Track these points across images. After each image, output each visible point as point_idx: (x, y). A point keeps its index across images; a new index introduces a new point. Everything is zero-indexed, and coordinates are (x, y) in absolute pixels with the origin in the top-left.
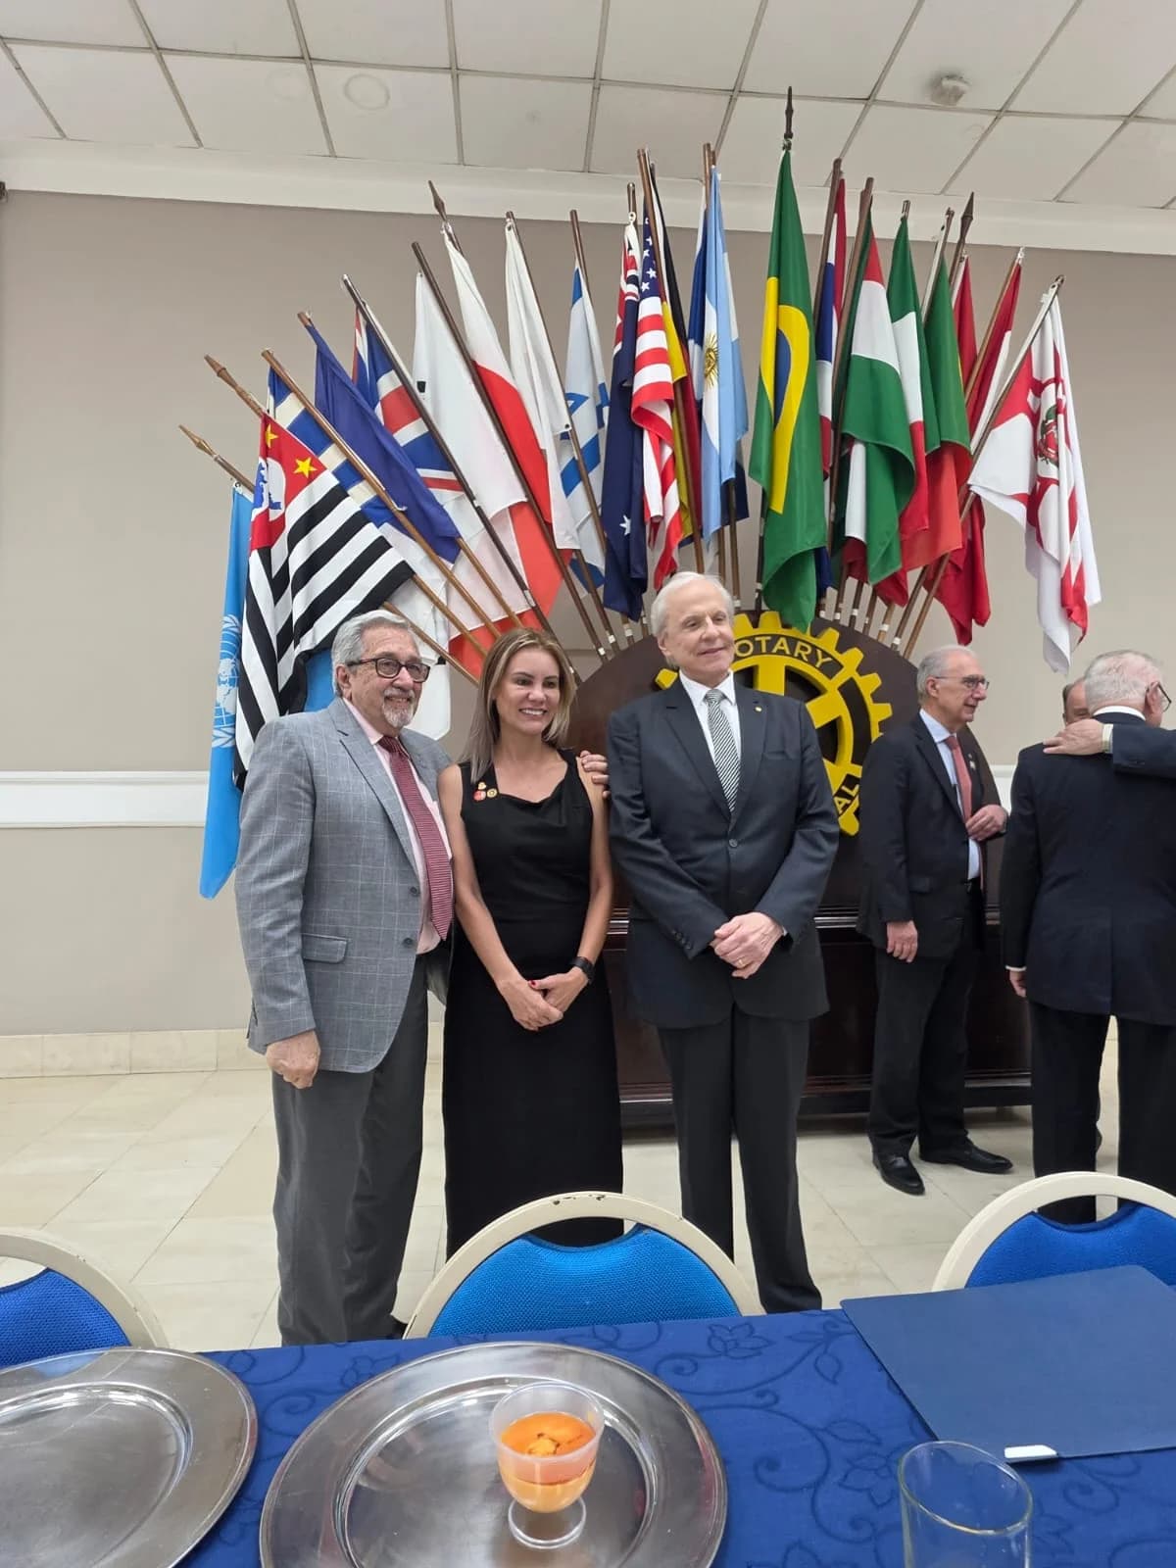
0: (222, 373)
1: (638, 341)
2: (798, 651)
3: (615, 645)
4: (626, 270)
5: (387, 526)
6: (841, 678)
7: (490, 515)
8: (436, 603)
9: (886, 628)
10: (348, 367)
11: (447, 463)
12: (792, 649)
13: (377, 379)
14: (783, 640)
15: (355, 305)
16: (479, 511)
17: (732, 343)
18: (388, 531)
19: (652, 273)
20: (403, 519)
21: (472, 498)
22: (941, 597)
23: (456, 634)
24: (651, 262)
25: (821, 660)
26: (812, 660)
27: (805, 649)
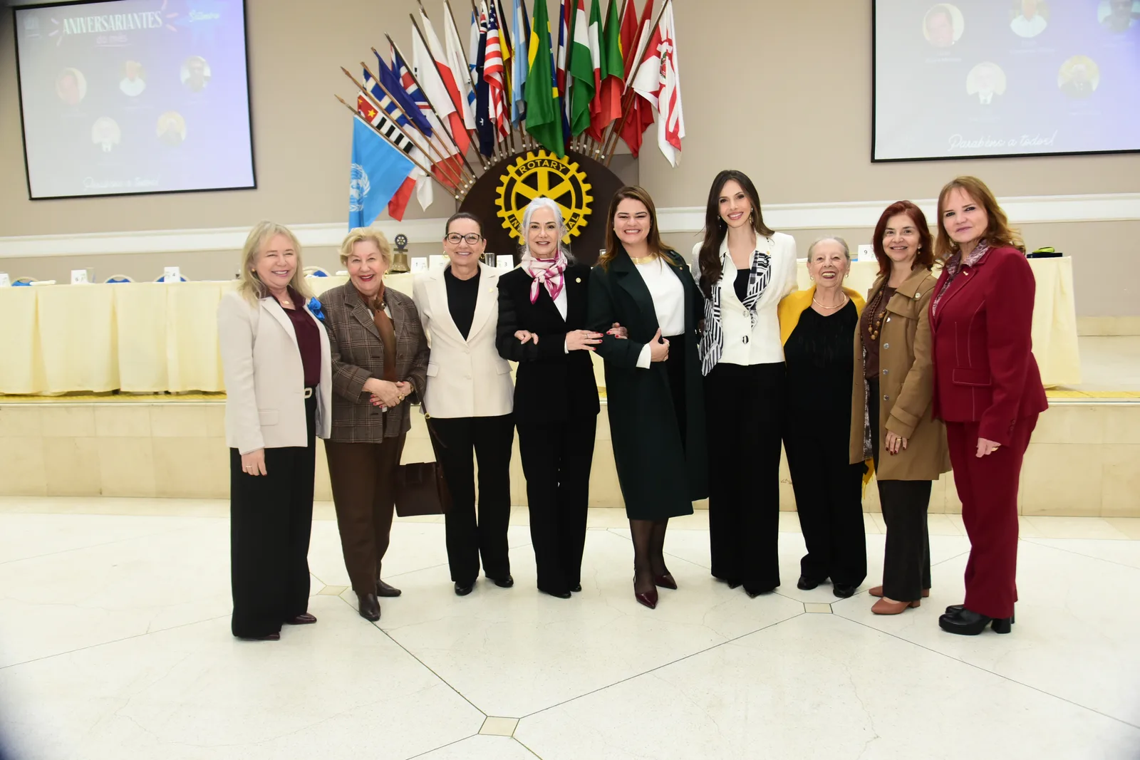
0: (347, 73)
1: (487, 49)
2: (552, 165)
3: (490, 165)
4: (481, 20)
5: (407, 125)
6: (569, 175)
7: (442, 118)
8: (426, 155)
9: (598, 151)
10: (390, 67)
11: (425, 99)
12: (550, 165)
13: (399, 68)
14: (546, 161)
15: (389, 44)
16: (438, 117)
17: (520, 46)
18: (407, 127)
19: (492, 20)
20: (411, 122)
21: (434, 112)
22: (622, 137)
23: (432, 164)
24: (491, 16)
25: (561, 168)
26: (558, 168)
27: (554, 164)
